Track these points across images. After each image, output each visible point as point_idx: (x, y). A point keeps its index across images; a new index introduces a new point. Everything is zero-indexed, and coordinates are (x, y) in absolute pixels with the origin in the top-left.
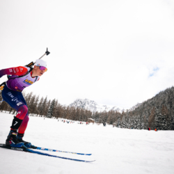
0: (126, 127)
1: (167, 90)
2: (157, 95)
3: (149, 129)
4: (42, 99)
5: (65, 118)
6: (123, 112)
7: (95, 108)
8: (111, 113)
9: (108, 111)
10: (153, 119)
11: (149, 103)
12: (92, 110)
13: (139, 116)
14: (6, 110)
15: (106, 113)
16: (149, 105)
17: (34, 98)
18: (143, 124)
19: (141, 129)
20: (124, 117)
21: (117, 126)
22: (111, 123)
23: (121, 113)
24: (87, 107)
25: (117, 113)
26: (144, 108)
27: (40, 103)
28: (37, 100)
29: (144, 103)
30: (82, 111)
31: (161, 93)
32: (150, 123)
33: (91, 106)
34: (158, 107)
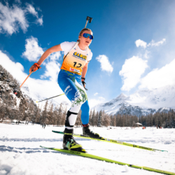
33: (136, 111)
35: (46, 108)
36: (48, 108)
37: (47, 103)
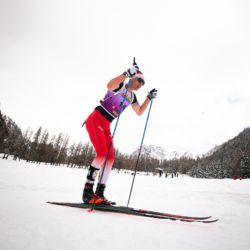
0: (204, 176)
2: (241, 135)
5: (128, 169)
6: (198, 158)
7: (163, 155)
8: (183, 160)
9: (178, 158)
10: (239, 164)
11: (231, 144)
12: (159, 158)
13: (219, 162)
14: (64, 163)
15: (177, 161)
16: (231, 148)
18: (225, 172)
19: (223, 178)
20: (199, 164)
21: (192, 176)
22: (184, 172)
23: (196, 159)
24: (154, 155)
25: (191, 160)
26: (225, 151)
29: (225, 145)
30: (148, 160)
31: (246, 131)
32: (234, 170)
33: (158, 153)
34: (243, 149)
35: (36, 138)
36: (40, 138)
37: (39, 131)
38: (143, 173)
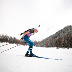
0: (39, 47)
1: (52, 35)
2: (49, 37)
3: (46, 47)
4: (10, 37)
5: (18, 44)
6: (38, 42)
9: (33, 41)
10: (48, 44)
13: (43, 43)
16: (46, 40)
17: (7, 37)
18: (44, 46)
20: (38, 44)
21: (36, 46)
22: (34, 45)
25: (36, 42)
27: (10, 39)
28: (8, 37)
29: (45, 39)
31: (50, 36)
32: (46, 45)
34: (49, 40)
38: (23, 45)
